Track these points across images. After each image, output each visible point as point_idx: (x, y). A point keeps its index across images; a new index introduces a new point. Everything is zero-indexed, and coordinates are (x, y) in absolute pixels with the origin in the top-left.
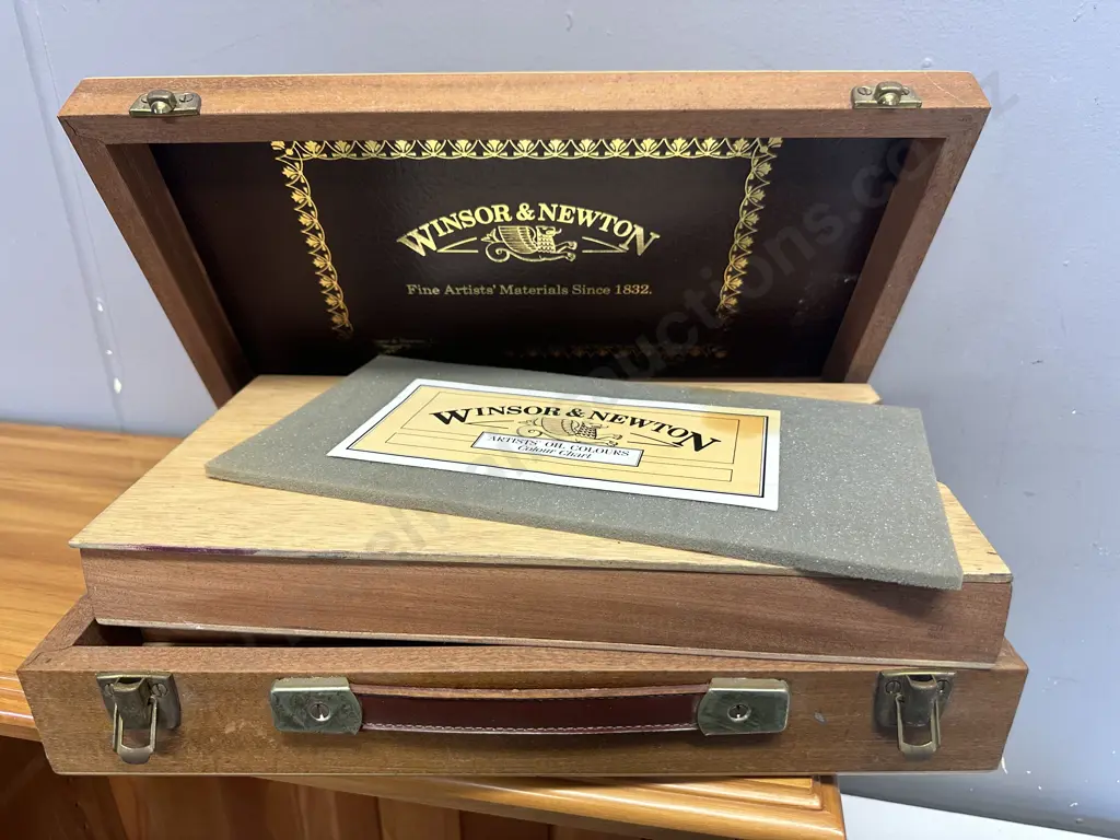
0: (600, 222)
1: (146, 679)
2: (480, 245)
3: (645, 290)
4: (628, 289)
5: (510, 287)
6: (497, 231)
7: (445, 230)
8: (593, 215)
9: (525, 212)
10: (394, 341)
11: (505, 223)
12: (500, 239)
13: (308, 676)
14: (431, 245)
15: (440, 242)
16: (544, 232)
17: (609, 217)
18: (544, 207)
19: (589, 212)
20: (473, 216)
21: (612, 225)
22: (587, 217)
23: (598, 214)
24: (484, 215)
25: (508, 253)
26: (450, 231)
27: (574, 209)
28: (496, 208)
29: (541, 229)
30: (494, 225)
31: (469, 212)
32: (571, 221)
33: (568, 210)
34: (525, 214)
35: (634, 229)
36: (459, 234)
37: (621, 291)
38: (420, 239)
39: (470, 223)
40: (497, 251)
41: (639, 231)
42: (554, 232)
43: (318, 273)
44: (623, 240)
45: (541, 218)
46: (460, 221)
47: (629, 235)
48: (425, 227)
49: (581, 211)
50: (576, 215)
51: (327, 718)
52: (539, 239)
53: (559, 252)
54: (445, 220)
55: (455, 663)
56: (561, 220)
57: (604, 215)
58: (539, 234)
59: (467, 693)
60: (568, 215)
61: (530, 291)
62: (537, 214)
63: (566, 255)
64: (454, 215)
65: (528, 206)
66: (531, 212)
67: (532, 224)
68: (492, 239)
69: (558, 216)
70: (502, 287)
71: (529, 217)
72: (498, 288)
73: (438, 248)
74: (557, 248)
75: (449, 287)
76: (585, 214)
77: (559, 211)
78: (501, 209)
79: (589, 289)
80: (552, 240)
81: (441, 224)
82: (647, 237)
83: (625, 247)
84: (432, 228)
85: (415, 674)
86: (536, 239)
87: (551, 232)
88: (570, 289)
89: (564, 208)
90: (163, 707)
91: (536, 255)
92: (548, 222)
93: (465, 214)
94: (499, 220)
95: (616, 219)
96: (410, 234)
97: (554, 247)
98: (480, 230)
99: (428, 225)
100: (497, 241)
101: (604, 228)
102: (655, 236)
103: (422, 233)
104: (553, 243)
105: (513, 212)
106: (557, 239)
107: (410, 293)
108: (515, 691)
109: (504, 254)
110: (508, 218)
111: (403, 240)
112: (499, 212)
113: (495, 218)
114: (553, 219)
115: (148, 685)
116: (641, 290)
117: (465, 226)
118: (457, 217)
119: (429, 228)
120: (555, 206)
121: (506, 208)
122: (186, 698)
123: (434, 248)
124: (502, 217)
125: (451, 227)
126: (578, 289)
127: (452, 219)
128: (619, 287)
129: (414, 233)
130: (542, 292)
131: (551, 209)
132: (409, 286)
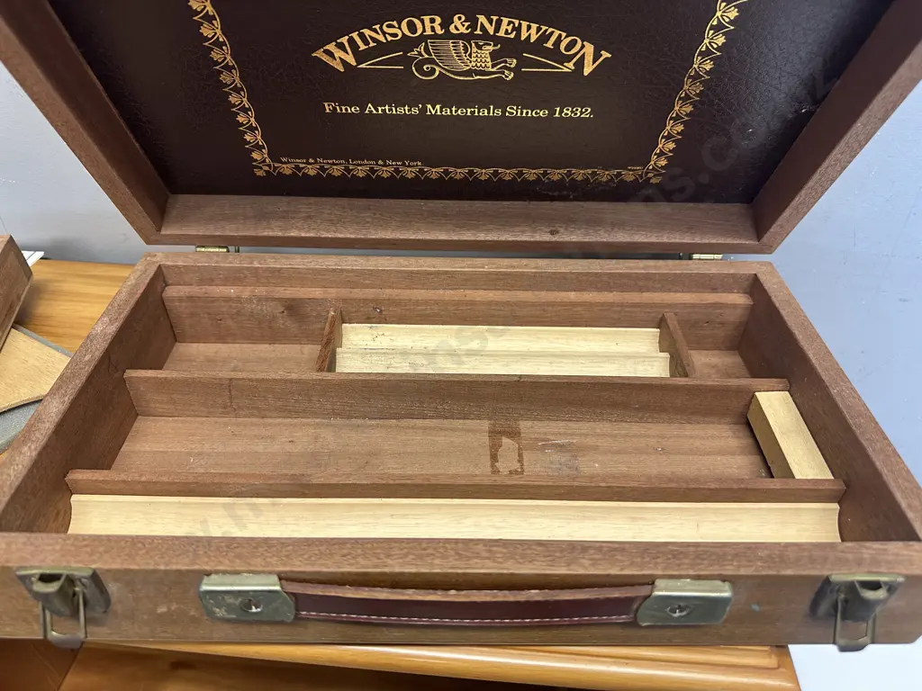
0: (545, 38)
1: (67, 576)
2: (407, 61)
3: (587, 113)
4: (567, 112)
5: (438, 107)
6: (426, 44)
7: (366, 43)
8: (539, 29)
9: (459, 25)
10: (311, 161)
11: (436, 36)
12: (429, 54)
13: (237, 573)
14: (351, 60)
15: (361, 56)
16: (479, 47)
17: (557, 33)
18: (482, 19)
19: (534, 26)
20: (400, 28)
21: (559, 40)
22: (531, 32)
23: (544, 28)
24: (412, 27)
25: (438, 69)
26: (372, 44)
27: (517, 22)
28: (427, 19)
29: (476, 44)
30: (423, 38)
31: (395, 23)
32: (512, 36)
33: (509, 23)
34: (460, 26)
35: (583, 47)
36: (382, 48)
37: (561, 112)
38: (338, 54)
39: (396, 35)
40: (425, 67)
41: (589, 49)
42: (491, 48)
43: (226, 90)
44: (569, 58)
45: (478, 32)
46: (384, 33)
47: (577, 53)
48: (344, 40)
49: (525, 24)
50: (518, 30)
51: (259, 610)
52: (474, 55)
53: (494, 70)
54: (367, 32)
55: (389, 562)
56: (501, 33)
57: (551, 30)
58: (475, 49)
59: (403, 594)
60: (510, 28)
61: (459, 112)
62: (473, 26)
63: (503, 73)
64: (377, 27)
65: (463, 18)
66: (467, 24)
67: (467, 38)
68: (420, 54)
69: (497, 29)
70: (429, 106)
71: (463, 30)
72: (425, 109)
73: (359, 64)
74: (493, 66)
75: (370, 105)
76: (529, 28)
77: (499, 23)
78: (432, 21)
79: (525, 111)
80: (488, 55)
81: (362, 36)
82: (596, 56)
83: (571, 65)
84: (351, 41)
85: (349, 573)
86: (470, 55)
87: (488, 47)
88: (504, 112)
89: (505, 20)
90: (88, 596)
91: (469, 73)
92: (486, 35)
93: (389, 26)
94: (429, 32)
95: (564, 34)
96: (327, 47)
97: (490, 64)
98: (407, 43)
99: (347, 37)
100: (426, 56)
101: (549, 45)
102: (605, 55)
103: (341, 47)
104: (489, 60)
105: (446, 24)
106: (493, 55)
107: (328, 111)
108: (453, 592)
109: (433, 71)
110: (439, 31)
111: (319, 54)
112: (429, 25)
113: (424, 30)
114: (491, 32)
115: (71, 580)
116: (582, 113)
117: (390, 38)
118: (381, 28)
119: (348, 41)
120: (495, 18)
121: (438, 20)
122: (112, 588)
123: (354, 64)
124: (433, 29)
125: (374, 40)
126: (513, 111)
127: (375, 31)
128: (558, 109)
129: (331, 47)
130: (473, 113)
131: (491, 22)
132: (326, 104)
